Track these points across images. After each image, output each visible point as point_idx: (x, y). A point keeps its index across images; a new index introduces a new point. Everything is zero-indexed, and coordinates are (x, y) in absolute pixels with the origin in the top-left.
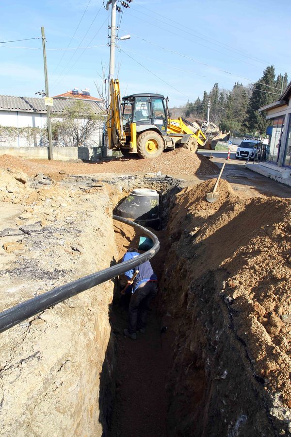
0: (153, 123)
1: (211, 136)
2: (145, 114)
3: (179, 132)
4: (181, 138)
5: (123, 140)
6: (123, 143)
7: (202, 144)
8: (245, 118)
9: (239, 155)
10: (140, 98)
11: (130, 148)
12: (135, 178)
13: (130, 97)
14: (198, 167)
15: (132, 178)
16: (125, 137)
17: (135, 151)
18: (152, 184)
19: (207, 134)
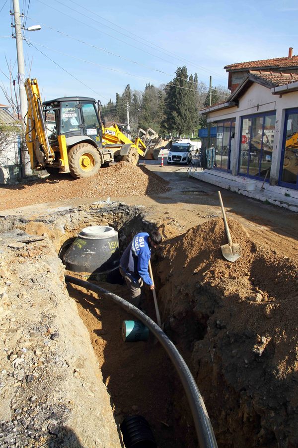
0: (85, 134)
1: (151, 144)
2: (75, 122)
3: (116, 142)
4: (119, 149)
5: (50, 157)
6: (50, 161)
7: (142, 154)
8: (163, 119)
9: (171, 160)
10: (67, 103)
11: (60, 167)
12: (79, 210)
13: (53, 102)
14: (147, 184)
15: (76, 211)
16: (53, 154)
17: (67, 170)
18: (103, 215)
19: (146, 142)
